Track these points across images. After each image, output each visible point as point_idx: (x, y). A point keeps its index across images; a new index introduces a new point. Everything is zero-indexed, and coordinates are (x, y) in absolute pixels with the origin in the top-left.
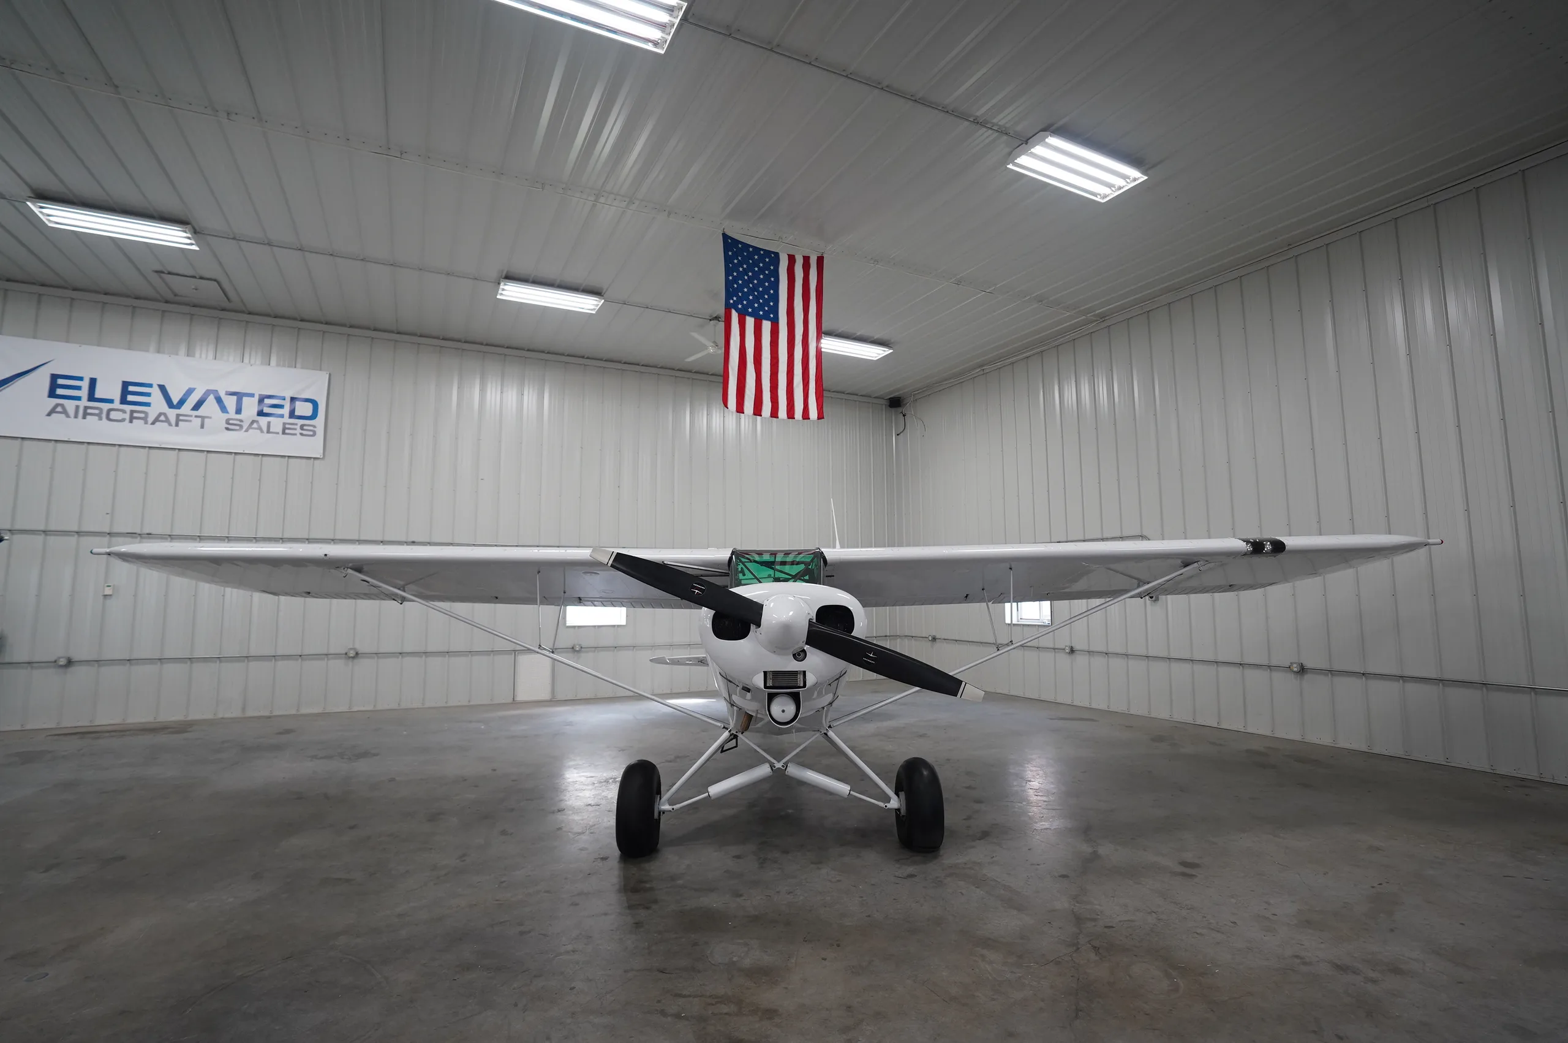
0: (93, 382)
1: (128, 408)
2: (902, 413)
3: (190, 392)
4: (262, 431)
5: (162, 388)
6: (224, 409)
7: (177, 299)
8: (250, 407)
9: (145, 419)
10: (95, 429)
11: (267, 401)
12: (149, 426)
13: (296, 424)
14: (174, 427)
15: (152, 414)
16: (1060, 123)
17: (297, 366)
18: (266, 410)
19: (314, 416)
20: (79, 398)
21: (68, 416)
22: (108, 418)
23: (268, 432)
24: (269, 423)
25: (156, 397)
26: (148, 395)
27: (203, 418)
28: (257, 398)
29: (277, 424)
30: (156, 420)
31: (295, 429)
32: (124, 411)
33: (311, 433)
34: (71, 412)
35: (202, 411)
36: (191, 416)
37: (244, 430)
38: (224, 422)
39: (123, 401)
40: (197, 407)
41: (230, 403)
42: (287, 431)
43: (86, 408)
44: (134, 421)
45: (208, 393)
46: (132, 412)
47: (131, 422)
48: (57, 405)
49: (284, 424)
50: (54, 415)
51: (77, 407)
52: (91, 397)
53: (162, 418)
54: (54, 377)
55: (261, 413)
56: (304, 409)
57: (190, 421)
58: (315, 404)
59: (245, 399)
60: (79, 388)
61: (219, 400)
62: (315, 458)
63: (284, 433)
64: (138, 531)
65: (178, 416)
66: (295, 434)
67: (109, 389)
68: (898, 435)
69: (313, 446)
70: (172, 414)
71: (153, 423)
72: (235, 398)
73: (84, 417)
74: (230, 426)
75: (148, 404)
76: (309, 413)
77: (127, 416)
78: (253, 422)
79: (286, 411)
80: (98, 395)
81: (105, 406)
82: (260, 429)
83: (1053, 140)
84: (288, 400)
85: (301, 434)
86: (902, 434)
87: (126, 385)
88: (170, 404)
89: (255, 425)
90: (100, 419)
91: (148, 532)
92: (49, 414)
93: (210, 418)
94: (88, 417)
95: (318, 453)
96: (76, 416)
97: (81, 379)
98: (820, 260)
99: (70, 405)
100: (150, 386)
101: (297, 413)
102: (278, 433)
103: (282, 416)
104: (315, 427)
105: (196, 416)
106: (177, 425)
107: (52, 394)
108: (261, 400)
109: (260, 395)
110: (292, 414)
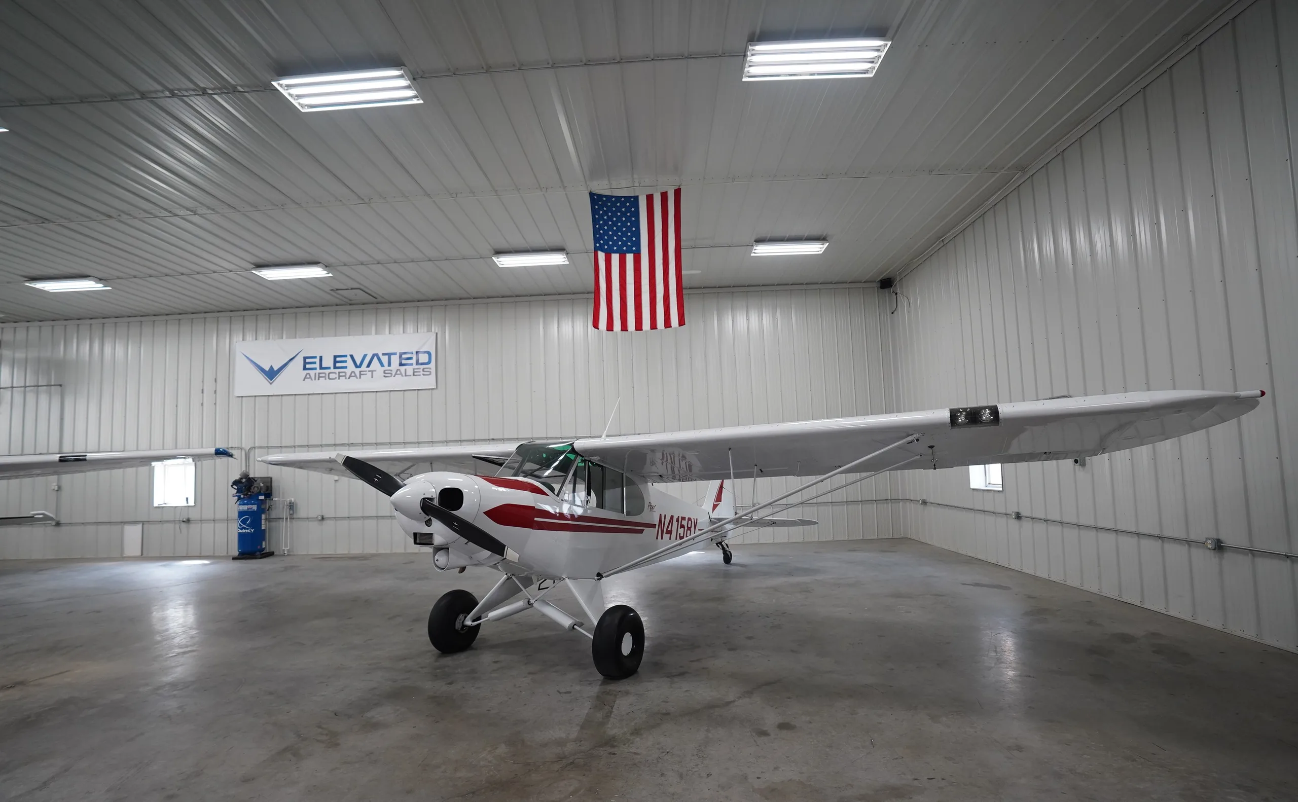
0: (321, 358)
1: (337, 371)
2: (893, 292)
3: (365, 356)
4: (402, 376)
5: (352, 356)
6: (382, 365)
7: (353, 302)
8: (395, 360)
9: (345, 376)
10: (323, 385)
11: (404, 356)
12: (347, 380)
13: (420, 369)
14: (359, 379)
15: (348, 371)
16: (758, 31)
17: (419, 331)
18: (404, 362)
19: (429, 363)
20: (315, 369)
21: (312, 380)
22: (329, 378)
23: (406, 375)
24: (406, 370)
25: (350, 363)
26: (345, 362)
27: (372, 371)
28: (398, 355)
29: (410, 370)
30: (350, 376)
31: (420, 372)
32: (335, 373)
33: (428, 373)
34: (313, 377)
35: (371, 368)
36: (366, 371)
37: (393, 376)
38: (383, 372)
39: (335, 367)
40: (368, 366)
41: (385, 359)
42: (416, 374)
43: (319, 373)
44: (340, 378)
45: (374, 355)
46: (339, 373)
47: (339, 379)
48: (307, 374)
49: (414, 369)
50: (306, 380)
51: (315, 374)
52: (321, 368)
53: (353, 374)
54: (305, 358)
55: (401, 364)
56: (423, 358)
57: (366, 374)
58: (429, 353)
59: (392, 356)
60: (314, 363)
61: (379, 359)
62: (432, 389)
63: (414, 375)
64: (347, 442)
65: (360, 372)
66: (420, 375)
67: (328, 362)
68: (892, 313)
69: (428, 381)
70: (357, 371)
71: (349, 378)
72: (387, 356)
73: (319, 379)
74: (386, 374)
75: (346, 367)
76: (426, 361)
77: (337, 376)
78: (397, 370)
79: (414, 361)
80: (324, 366)
81: (327, 371)
82: (401, 374)
83: (759, 48)
84: (415, 353)
85: (423, 375)
86: (895, 312)
87: (335, 357)
88: (357, 366)
89: (398, 372)
90: (326, 379)
91: (352, 442)
92: (304, 380)
93: (375, 371)
94: (320, 379)
95: (434, 387)
96: (315, 379)
97: (315, 357)
98: (678, 192)
99: (312, 372)
100: (345, 356)
101: (420, 362)
102: (410, 376)
103: (411, 364)
104: (430, 369)
105: (369, 371)
106: (360, 378)
107: (305, 369)
108: (400, 357)
109: (400, 353)
110: (417, 363)
